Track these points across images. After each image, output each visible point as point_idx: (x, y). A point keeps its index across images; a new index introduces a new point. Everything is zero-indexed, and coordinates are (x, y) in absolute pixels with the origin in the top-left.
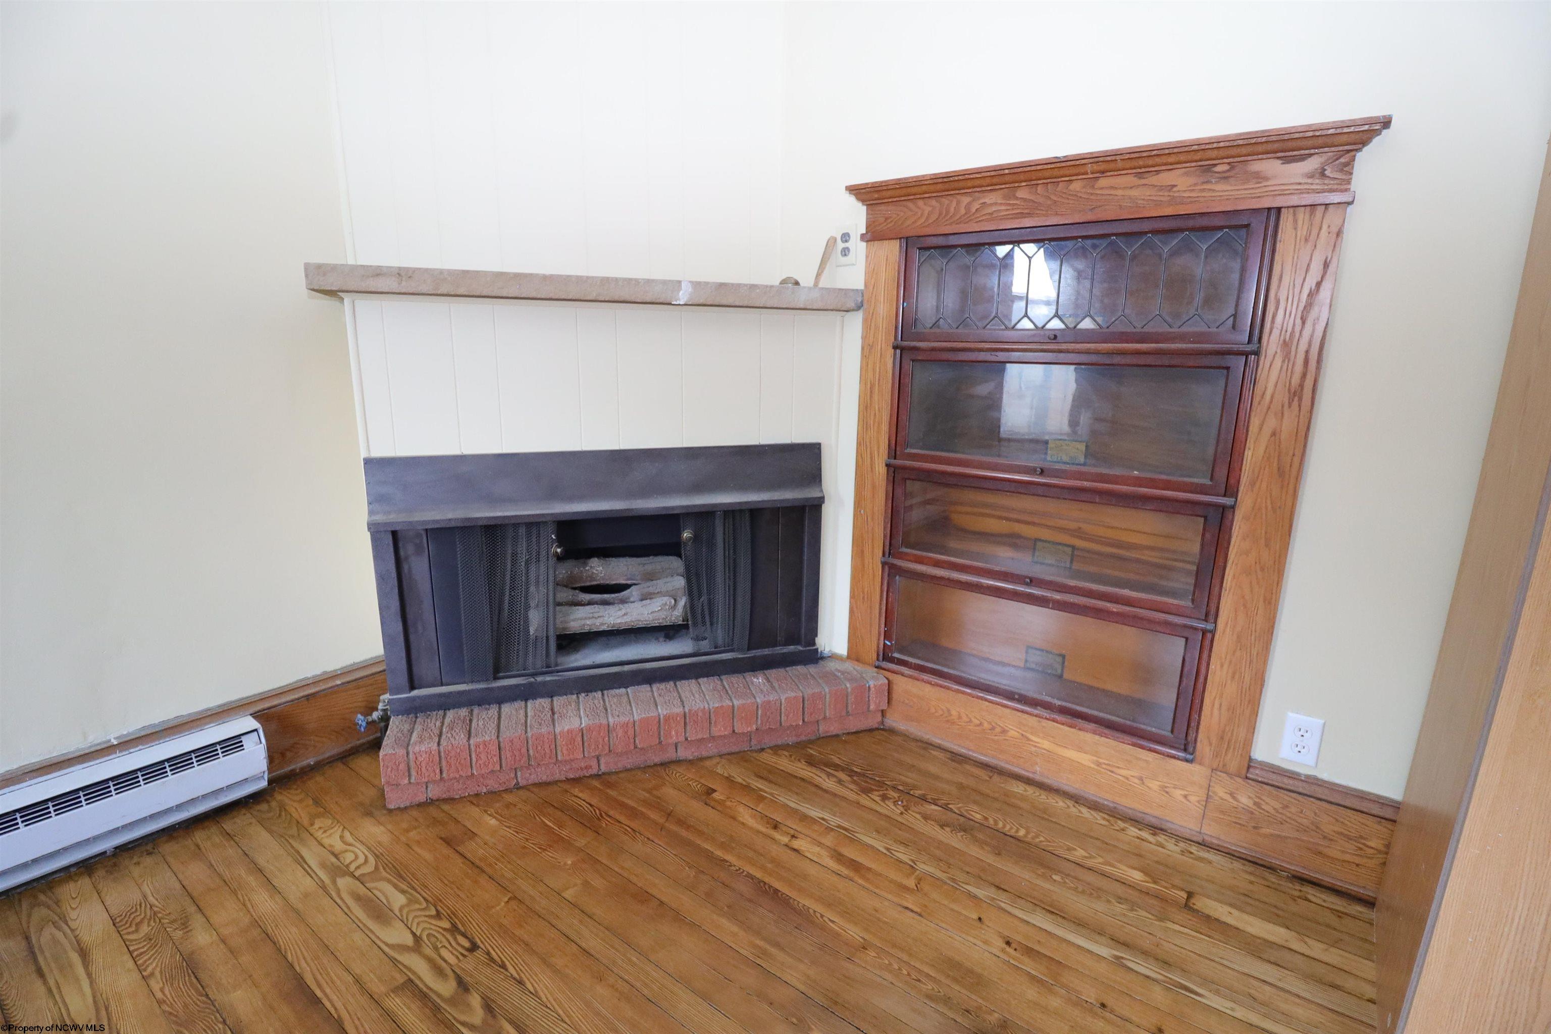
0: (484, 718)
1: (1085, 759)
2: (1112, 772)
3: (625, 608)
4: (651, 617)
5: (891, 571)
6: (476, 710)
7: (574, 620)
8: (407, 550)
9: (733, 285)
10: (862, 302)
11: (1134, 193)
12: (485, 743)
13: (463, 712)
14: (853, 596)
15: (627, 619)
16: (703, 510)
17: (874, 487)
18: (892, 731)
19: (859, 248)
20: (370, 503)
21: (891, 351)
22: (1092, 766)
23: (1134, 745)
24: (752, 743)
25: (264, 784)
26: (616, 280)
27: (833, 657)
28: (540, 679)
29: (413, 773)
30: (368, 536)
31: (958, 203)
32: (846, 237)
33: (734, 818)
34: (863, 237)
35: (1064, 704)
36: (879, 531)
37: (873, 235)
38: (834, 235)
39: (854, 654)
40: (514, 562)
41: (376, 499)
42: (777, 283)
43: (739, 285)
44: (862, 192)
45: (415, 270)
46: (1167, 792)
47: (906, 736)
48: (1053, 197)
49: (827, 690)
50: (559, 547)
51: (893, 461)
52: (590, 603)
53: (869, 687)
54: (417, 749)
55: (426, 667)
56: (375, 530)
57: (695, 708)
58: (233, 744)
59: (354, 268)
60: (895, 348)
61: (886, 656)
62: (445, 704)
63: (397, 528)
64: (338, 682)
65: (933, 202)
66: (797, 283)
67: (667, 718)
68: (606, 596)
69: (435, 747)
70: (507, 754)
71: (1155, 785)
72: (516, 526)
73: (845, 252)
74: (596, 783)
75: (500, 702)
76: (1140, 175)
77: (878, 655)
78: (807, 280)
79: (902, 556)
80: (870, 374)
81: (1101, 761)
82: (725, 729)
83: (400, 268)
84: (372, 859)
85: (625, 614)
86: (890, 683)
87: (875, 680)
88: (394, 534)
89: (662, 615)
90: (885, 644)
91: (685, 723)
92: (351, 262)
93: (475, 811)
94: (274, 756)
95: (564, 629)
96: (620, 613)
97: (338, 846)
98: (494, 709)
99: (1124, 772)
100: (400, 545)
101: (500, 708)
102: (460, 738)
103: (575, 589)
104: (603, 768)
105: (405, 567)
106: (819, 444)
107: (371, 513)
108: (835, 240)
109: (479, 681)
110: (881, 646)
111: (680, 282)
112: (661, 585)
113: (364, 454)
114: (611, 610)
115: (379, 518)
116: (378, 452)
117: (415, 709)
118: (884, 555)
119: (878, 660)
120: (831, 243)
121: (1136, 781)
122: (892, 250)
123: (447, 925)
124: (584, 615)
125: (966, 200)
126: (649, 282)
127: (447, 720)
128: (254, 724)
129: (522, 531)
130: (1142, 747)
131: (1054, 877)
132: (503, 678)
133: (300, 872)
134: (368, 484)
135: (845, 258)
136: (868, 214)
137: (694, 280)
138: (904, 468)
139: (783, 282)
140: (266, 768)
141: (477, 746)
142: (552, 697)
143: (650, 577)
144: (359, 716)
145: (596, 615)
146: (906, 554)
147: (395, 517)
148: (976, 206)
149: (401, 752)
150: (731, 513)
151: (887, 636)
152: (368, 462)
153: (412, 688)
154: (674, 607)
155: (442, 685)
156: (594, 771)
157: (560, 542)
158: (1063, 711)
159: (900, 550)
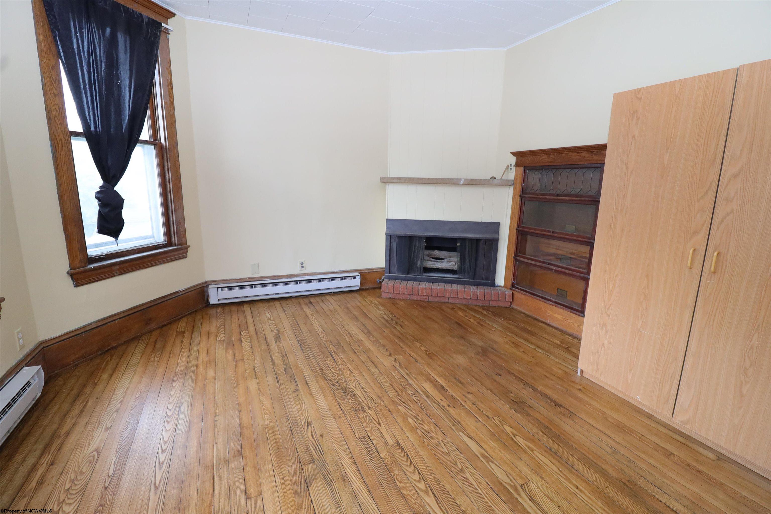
0: (404, 283)
1: (560, 317)
2: (566, 321)
3: (442, 264)
4: (448, 267)
5: (516, 260)
6: (402, 281)
7: (428, 264)
8: (392, 240)
9: (475, 179)
10: (513, 183)
11: (576, 157)
12: (403, 286)
13: (400, 281)
14: (506, 268)
15: (442, 266)
16: (464, 238)
17: (513, 236)
18: (513, 308)
19: (514, 169)
20: (386, 229)
21: (519, 197)
22: (562, 319)
23: (571, 312)
24: (470, 303)
25: (358, 288)
26: (445, 179)
27: (500, 286)
28: (418, 276)
29: (388, 290)
30: (385, 236)
31: (537, 158)
32: (511, 165)
33: (457, 313)
34: (514, 166)
35: (555, 300)
36: (513, 248)
37: (517, 165)
38: (508, 164)
39: (505, 286)
40: (415, 246)
41: (388, 228)
42: (489, 179)
43: (477, 179)
44: (514, 154)
45: (401, 178)
46: (579, 327)
47: (516, 310)
48: (558, 157)
49: (492, 292)
50: (425, 243)
51: (518, 228)
52: (434, 261)
53: (506, 294)
54: (389, 284)
55: (393, 269)
56: (387, 235)
57: (454, 289)
58: (355, 277)
59: (389, 178)
60: (520, 196)
61: (513, 286)
62: (396, 279)
63: (391, 235)
64: (375, 271)
65: (531, 157)
66: (495, 178)
67: (446, 290)
68: (438, 260)
69: (393, 285)
70: (407, 290)
71: (576, 325)
72: (416, 237)
73: (511, 169)
74: (427, 302)
75: (408, 281)
76: (577, 153)
77: (511, 286)
78: (498, 177)
79: (519, 256)
80: (514, 204)
81: (564, 318)
82: (462, 296)
83: (398, 178)
84: (378, 303)
85: (442, 265)
86: (513, 294)
87: (509, 292)
88: (390, 236)
89: (452, 267)
90: (513, 282)
91: (451, 293)
92: (389, 176)
93: (399, 301)
94: (362, 283)
95: (425, 266)
96: (440, 264)
97: (372, 300)
98: (406, 282)
99: (569, 321)
100: (391, 239)
101: (408, 282)
102: (398, 284)
103: (430, 257)
104: (430, 300)
105: (392, 244)
106: (499, 223)
107: (386, 231)
108: (509, 166)
109: (404, 275)
110: (512, 283)
111: (461, 179)
112: (452, 259)
113: (386, 218)
114: (438, 263)
115: (388, 232)
116: (389, 218)
117: (390, 278)
118: (514, 256)
119: (511, 287)
120: (508, 166)
121: (572, 323)
122: (521, 169)
123: (390, 313)
124: (431, 264)
125: (539, 157)
126: (453, 179)
127: (396, 282)
128: (359, 274)
129: (417, 239)
130: (573, 313)
131: (533, 337)
132: (409, 275)
133: (365, 302)
134: (386, 224)
135: (511, 171)
136: (516, 159)
137: (465, 178)
138: (520, 230)
139: (491, 178)
140: (360, 285)
141: (402, 287)
142: (420, 282)
143: (450, 257)
144: (378, 279)
145: (434, 264)
146: (520, 255)
147: (391, 233)
148: (541, 159)
149: (386, 284)
150: (471, 240)
151: (514, 280)
152: (387, 220)
153: (390, 273)
154: (455, 265)
155: (396, 274)
156: (427, 300)
157: (426, 242)
158: (555, 302)
159: (519, 254)
